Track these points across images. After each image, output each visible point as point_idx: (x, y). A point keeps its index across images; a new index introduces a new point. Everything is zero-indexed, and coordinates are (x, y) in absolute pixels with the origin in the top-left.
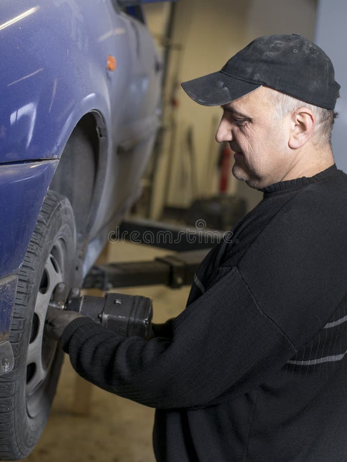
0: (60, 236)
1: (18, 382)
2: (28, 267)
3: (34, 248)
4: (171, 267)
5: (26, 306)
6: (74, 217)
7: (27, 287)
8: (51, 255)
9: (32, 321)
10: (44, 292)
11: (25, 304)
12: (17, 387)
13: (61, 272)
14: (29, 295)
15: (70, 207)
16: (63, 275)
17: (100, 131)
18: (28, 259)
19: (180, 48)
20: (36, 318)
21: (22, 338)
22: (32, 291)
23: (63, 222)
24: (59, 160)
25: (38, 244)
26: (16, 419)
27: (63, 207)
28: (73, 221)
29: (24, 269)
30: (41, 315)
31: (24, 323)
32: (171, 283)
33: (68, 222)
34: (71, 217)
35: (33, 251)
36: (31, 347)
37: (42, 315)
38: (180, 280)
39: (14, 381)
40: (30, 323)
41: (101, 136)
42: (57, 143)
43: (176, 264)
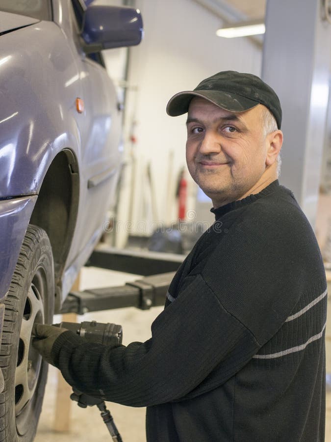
0: (39, 266)
1: (7, 404)
2: (13, 296)
3: (17, 278)
4: (141, 290)
5: (12, 333)
6: (51, 248)
7: (12, 315)
8: (32, 284)
9: (18, 346)
10: (27, 319)
11: (11, 331)
12: (7, 408)
13: (42, 298)
14: (14, 322)
15: (47, 238)
16: (43, 301)
17: (71, 167)
18: (12, 289)
19: (136, 89)
20: (22, 343)
21: (9, 362)
22: (17, 319)
23: (42, 253)
24: (37, 196)
25: (21, 275)
26: (7, 439)
27: (41, 239)
28: (51, 251)
29: (9, 299)
30: (25, 340)
31: (11, 349)
32: (141, 305)
33: (46, 253)
34: (48, 248)
35: (16, 281)
36: (18, 370)
37: (27, 340)
38: (149, 302)
39: (4, 403)
40: (17, 348)
41: (73, 172)
42: (35, 180)
43: (145, 287)
